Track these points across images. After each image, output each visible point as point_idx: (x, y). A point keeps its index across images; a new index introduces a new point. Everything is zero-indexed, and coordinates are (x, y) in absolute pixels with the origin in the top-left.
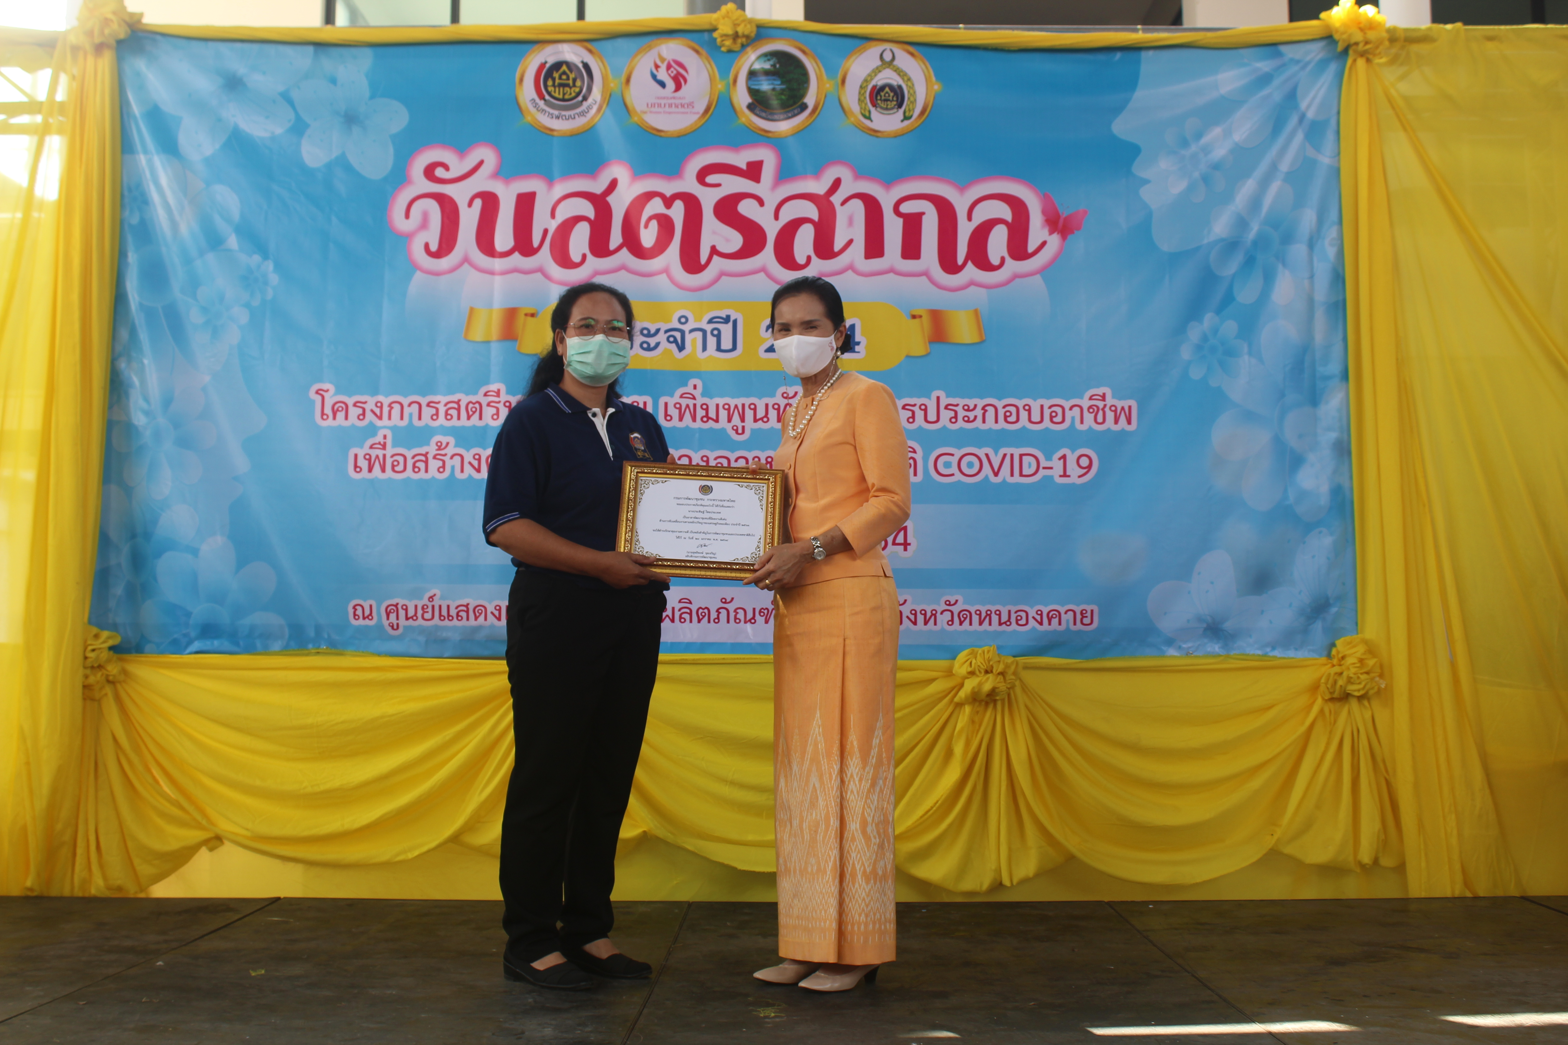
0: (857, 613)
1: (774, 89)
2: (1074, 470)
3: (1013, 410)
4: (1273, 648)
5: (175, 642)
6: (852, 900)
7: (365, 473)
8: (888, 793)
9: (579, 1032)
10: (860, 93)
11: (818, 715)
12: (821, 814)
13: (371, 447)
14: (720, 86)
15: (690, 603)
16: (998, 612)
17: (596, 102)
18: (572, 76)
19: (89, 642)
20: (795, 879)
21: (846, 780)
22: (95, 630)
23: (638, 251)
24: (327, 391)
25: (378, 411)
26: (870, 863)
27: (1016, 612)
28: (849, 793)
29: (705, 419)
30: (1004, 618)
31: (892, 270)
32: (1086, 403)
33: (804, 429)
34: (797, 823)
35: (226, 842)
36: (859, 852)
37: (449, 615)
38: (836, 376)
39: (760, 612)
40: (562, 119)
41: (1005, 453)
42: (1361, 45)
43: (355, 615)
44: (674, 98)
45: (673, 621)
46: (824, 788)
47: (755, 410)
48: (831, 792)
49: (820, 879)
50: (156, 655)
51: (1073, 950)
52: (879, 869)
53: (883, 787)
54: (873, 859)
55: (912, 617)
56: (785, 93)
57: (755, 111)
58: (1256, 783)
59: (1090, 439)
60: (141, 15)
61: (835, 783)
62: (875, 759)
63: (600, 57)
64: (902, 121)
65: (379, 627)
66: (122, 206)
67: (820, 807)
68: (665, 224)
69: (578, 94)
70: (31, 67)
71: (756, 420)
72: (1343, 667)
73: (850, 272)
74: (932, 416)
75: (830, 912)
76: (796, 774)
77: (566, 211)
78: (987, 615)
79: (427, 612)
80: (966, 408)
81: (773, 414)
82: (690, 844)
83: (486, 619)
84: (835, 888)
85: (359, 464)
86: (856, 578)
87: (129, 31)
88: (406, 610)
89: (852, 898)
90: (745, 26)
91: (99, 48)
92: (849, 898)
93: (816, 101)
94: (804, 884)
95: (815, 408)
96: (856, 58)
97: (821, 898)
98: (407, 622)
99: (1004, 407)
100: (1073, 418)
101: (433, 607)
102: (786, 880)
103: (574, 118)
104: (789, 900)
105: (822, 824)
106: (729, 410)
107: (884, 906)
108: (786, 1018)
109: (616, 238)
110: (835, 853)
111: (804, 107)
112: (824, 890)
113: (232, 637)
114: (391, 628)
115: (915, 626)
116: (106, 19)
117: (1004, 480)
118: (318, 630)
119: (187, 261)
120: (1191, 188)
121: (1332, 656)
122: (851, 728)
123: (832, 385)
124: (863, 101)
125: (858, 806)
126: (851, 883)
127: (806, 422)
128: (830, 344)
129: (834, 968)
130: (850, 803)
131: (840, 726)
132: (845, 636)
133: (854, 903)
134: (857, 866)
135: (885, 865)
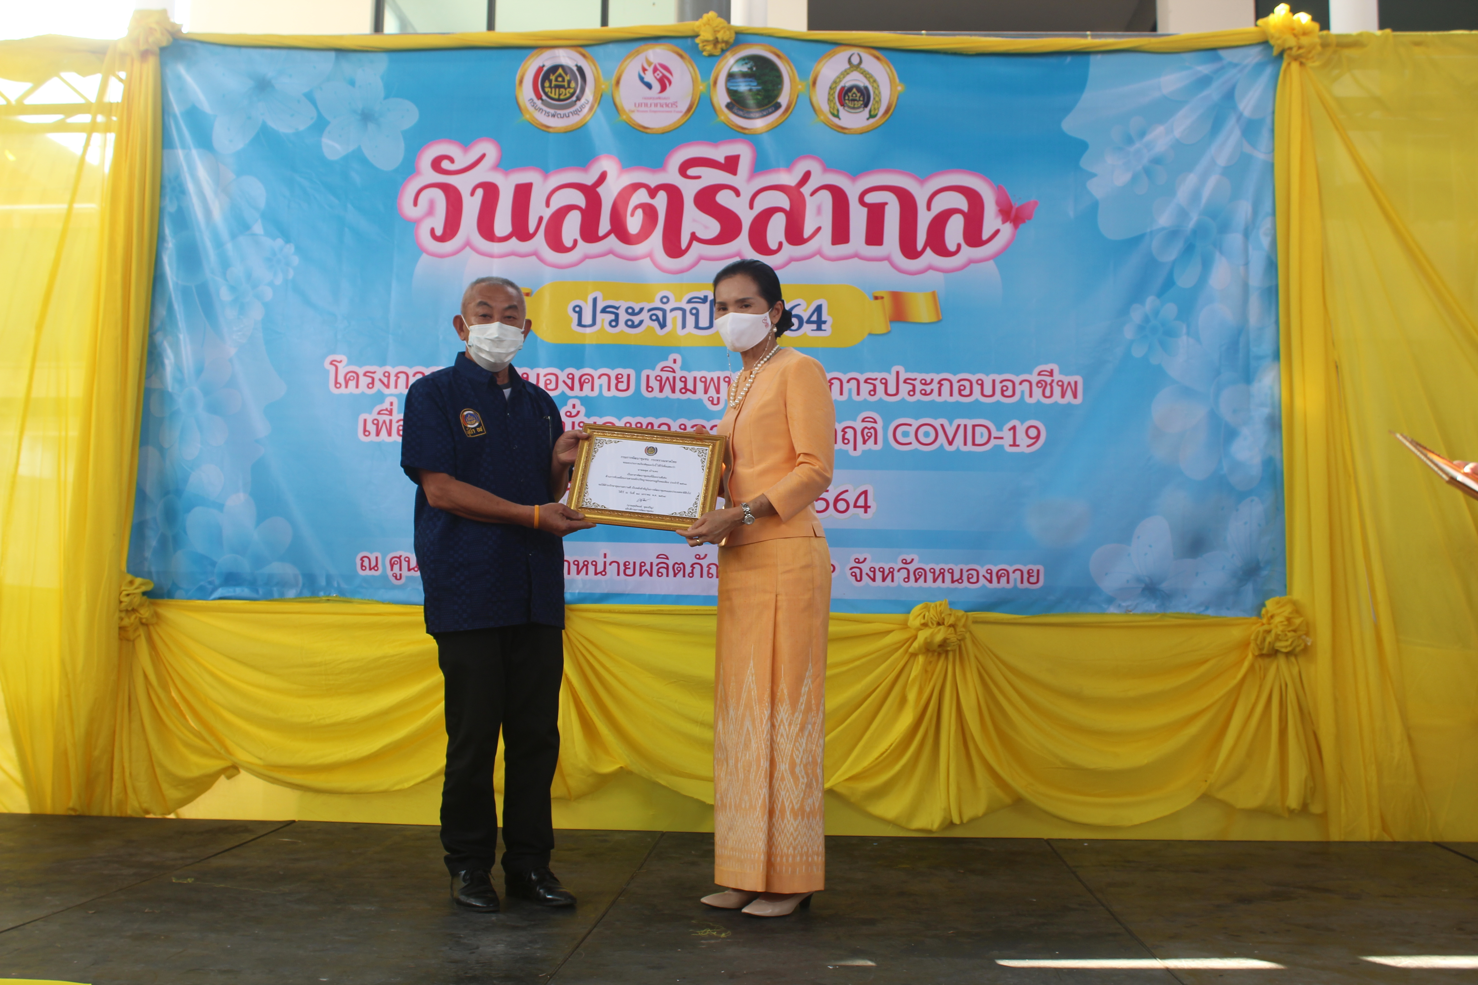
0: (789, 572)
1: (750, 90)
2: (1022, 440)
3: (967, 384)
4: (1207, 608)
5: (201, 589)
6: (782, 834)
7: (373, 437)
8: (817, 736)
9: (528, 948)
10: (829, 93)
11: (752, 664)
12: (753, 756)
13: (379, 413)
14: (702, 87)
15: (667, 558)
16: (951, 571)
17: (588, 102)
18: (567, 78)
19: (123, 588)
20: (730, 813)
21: (777, 724)
22: (129, 577)
23: (624, 237)
24: (341, 362)
25: (385, 380)
26: (798, 800)
27: (968, 571)
28: (779, 737)
29: (683, 391)
30: (957, 576)
31: (856, 255)
32: (1034, 378)
33: (742, 400)
34: (732, 763)
35: (241, 770)
36: (788, 790)
38: (773, 352)
40: (558, 117)
41: (959, 423)
42: (1295, 50)
43: (362, 566)
44: (659, 98)
45: (651, 575)
46: (756, 731)
48: (762, 736)
49: (752, 815)
50: (185, 600)
51: (1003, 884)
52: (807, 806)
53: (811, 733)
54: (801, 797)
55: (871, 574)
56: (761, 93)
57: (734, 110)
58: (1193, 730)
59: (1038, 411)
60: (182, 25)
61: (766, 726)
62: (803, 705)
63: (593, 61)
64: (868, 119)
65: (384, 577)
66: (162, 195)
67: (752, 749)
68: (650, 212)
69: (572, 95)
70: (84, 72)
72: (1272, 626)
73: (818, 257)
74: (892, 390)
75: (759, 845)
76: (732, 718)
77: (561, 199)
78: (941, 573)
80: (923, 382)
82: (663, 779)
84: (764, 824)
85: (367, 429)
86: (788, 539)
87: (171, 39)
88: (408, 562)
89: (781, 832)
90: (725, 32)
91: (144, 55)
92: (778, 833)
93: (789, 100)
94: (738, 819)
95: (752, 380)
96: (826, 62)
97: (752, 832)
98: (409, 572)
99: (959, 381)
100: (1023, 392)
102: (722, 814)
103: (569, 116)
104: (724, 832)
105: (754, 764)
106: (705, 382)
107: (812, 840)
109: (605, 225)
110: (764, 791)
111: (778, 106)
112: (754, 825)
113: (253, 584)
114: (394, 578)
115: (874, 583)
116: (151, 29)
117: (958, 449)
118: (329, 579)
119: (219, 245)
120: (1135, 179)
121: (1262, 616)
122: (781, 677)
123: (768, 359)
124: (832, 101)
125: (787, 749)
126: (780, 819)
127: (744, 394)
128: (764, 321)
129: (769, 896)
130: (780, 745)
131: (771, 675)
132: (776, 593)
133: (783, 837)
134: (786, 803)
135: (814, 803)
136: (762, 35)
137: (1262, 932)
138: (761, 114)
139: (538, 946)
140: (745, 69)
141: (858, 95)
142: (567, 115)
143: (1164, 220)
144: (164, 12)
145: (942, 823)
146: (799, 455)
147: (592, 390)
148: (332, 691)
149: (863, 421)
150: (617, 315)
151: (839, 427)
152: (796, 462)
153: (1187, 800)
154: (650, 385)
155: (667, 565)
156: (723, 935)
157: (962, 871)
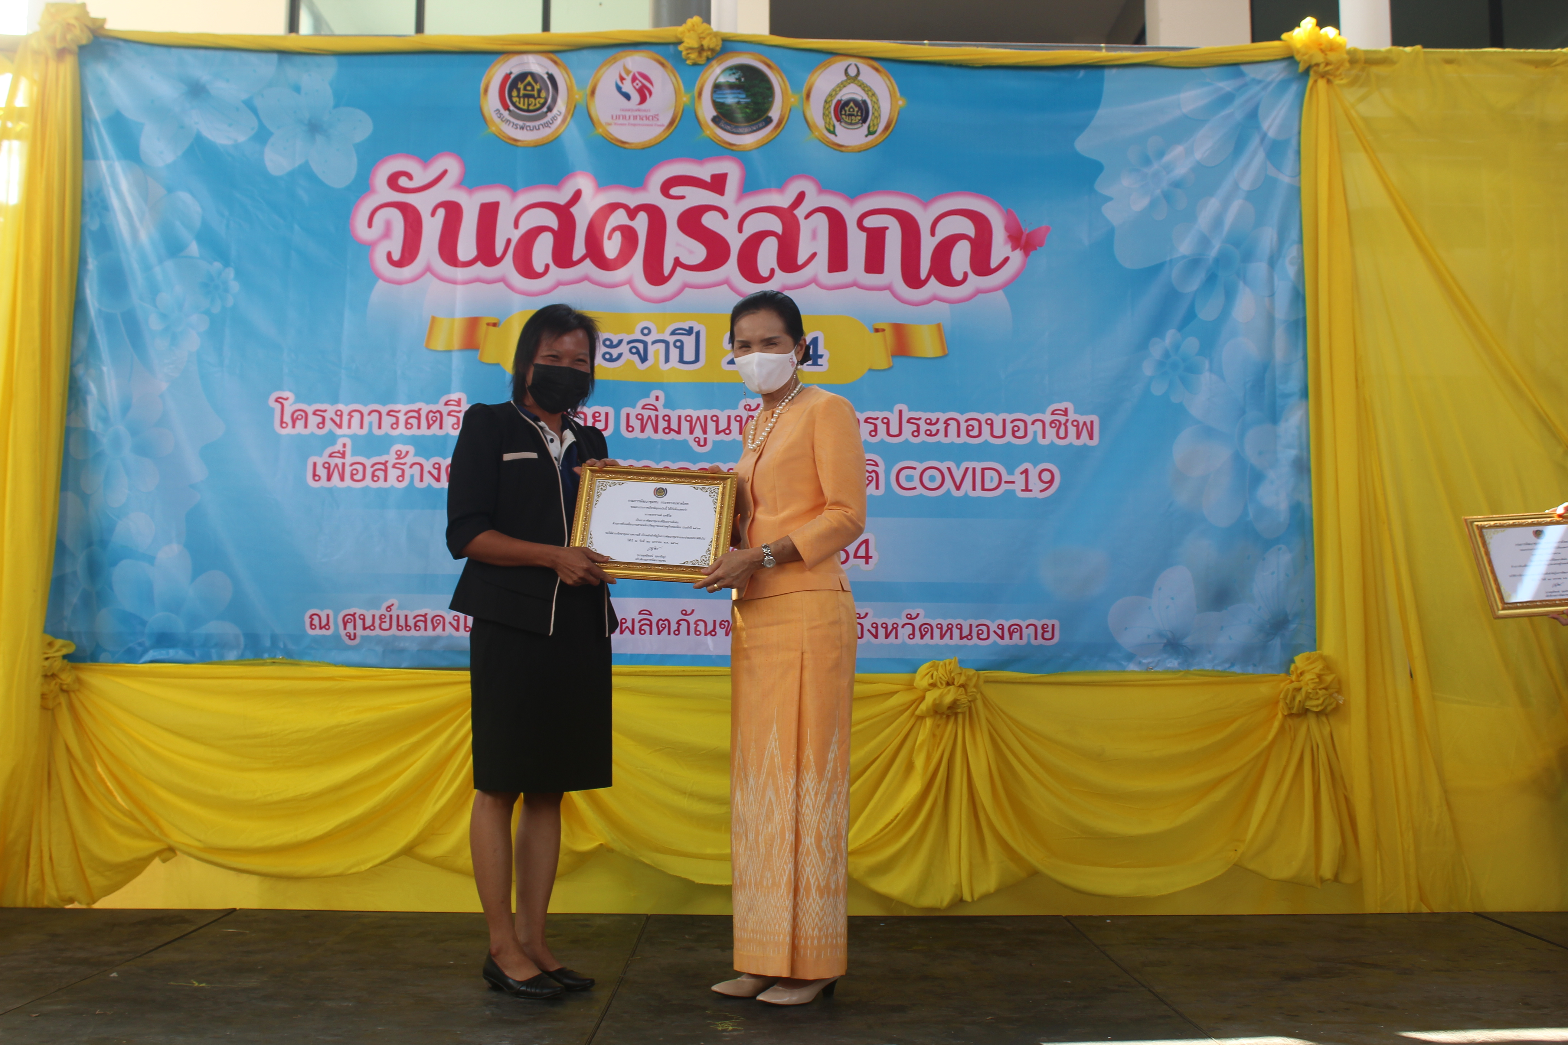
0: (815, 627)
1: (738, 103)
2: (1035, 484)
3: (975, 424)
4: (1233, 665)
5: (130, 651)
6: (806, 914)
7: (323, 482)
8: (842, 808)
10: (824, 107)
11: (775, 728)
12: (776, 828)
13: (330, 456)
14: (685, 99)
15: (651, 614)
16: (959, 626)
17: (561, 113)
18: (537, 87)
19: (44, 651)
20: (750, 892)
21: (802, 794)
22: (49, 638)
23: (602, 262)
24: (286, 399)
25: (337, 419)
26: (824, 877)
27: (977, 626)
28: (804, 807)
29: (667, 431)
30: (966, 632)
31: (855, 284)
32: (1048, 418)
33: (764, 441)
34: (752, 837)
35: (178, 853)
36: (813, 866)
37: (407, 626)
38: (797, 389)
39: (721, 624)
40: (527, 130)
41: (968, 467)
42: (1322, 66)
43: (311, 624)
44: (639, 110)
45: (632, 632)
46: (780, 801)
47: (717, 422)
48: (786, 806)
49: (775, 893)
50: (111, 664)
51: (1031, 965)
52: (832, 883)
53: (837, 802)
54: (827, 873)
55: (873, 631)
56: (750, 106)
57: (720, 125)
58: (1219, 795)
59: (1052, 452)
60: (104, 21)
61: (791, 797)
62: (830, 773)
63: (565, 68)
64: (866, 136)
65: (336, 637)
66: (83, 212)
67: (775, 821)
68: (629, 234)
69: (543, 105)
71: (718, 432)
72: (1302, 683)
73: (811, 286)
74: (894, 430)
75: (784, 926)
76: (752, 787)
77: (530, 221)
78: (949, 628)
79: (385, 622)
80: (928, 421)
81: (735, 426)
82: (648, 857)
83: (444, 629)
84: (789, 902)
85: (317, 473)
86: (813, 592)
87: (91, 37)
88: (364, 620)
89: (806, 912)
90: (711, 39)
91: (61, 54)
92: (803, 912)
93: (781, 115)
94: (759, 898)
95: (775, 420)
96: (821, 73)
97: (775, 912)
98: (364, 631)
99: (966, 421)
100: (1035, 433)
101: (391, 616)
102: (741, 893)
103: (539, 129)
104: (744, 913)
105: (778, 838)
106: (691, 421)
107: (836, 920)
108: (743, 1031)
109: (579, 249)
110: (790, 866)
111: (769, 121)
112: (778, 904)
113: (188, 645)
114: (347, 638)
115: (876, 640)
116: (69, 24)
117: (966, 494)
118: (274, 639)
119: (147, 268)
120: (1153, 205)
121: (1290, 672)
122: (807, 742)
123: (792, 399)
124: (828, 116)
125: (813, 820)
126: (805, 897)
127: (765, 435)
128: (788, 360)
129: (790, 983)
130: (805, 816)
131: (796, 740)
132: (802, 650)
133: (807, 917)
134: (811, 880)
135: (838, 880)
136: (751, 42)
138: (750, 129)
140: (732, 79)
141: (856, 109)
142: (537, 128)
143: (1185, 247)
144: (83, 6)
145: (952, 900)
148: (277, 765)
153: (1217, 869)
154: (630, 424)
155: (651, 622)
157: (982, 952)
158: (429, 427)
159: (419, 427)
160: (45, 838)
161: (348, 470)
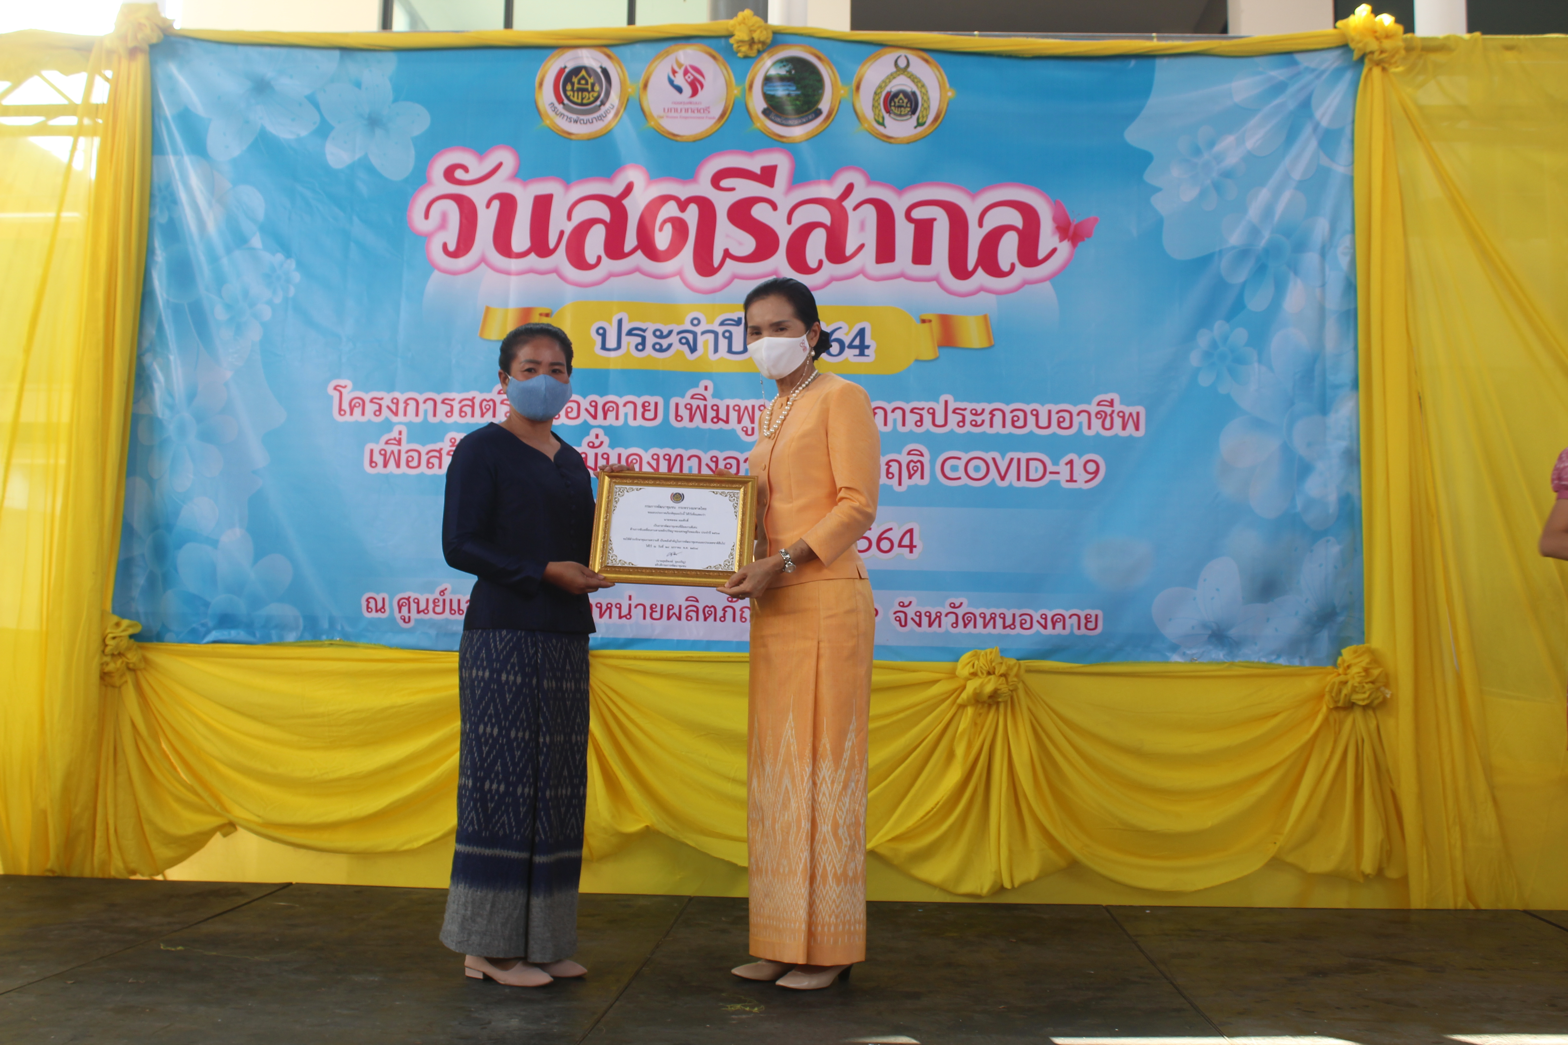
0: (832, 616)
1: (789, 95)
2: (1080, 475)
3: (1021, 414)
4: (1279, 656)
5: (193, 631)
6: (823, 901)
7: (380, 468)
8: (860, 794)
9: (544, 1023)
10: (874, 99)
11: (791, 716)
12: (793, 816)
13: (387, 443)
14: (736, 92)
15: (697, 601)
16: (1002, 616)
17: (613, 106)
18: (591, 81)
20: (766, 879)
21: (818, 782)
22: (115, 619)
23: (651, 253)
24: (345, 387)
25: (393, 407)
26: (841, 865)
27: (1021, 616)
28: (821, 795)
29: (715, 420)
30: (1009, 621)
31: (902, 275)
32: (1093, 409)
33: (778, 429)
34: (769, 824)
35: (239, 828)
36: (830, 854)
38: (812, 377)
40: (581, 123)
41: (1012, 457)
42: (1376, 54)
43: (368, 607)
44: (691, 103)
45: (679, 618)
46: (796, 790)
48: (803, 794)
49: (791, 881)
50: (176, 644)
51: (1059, 954)
52: (849, 871)
53: (855, 790)
54: (844, 861)
55: (917, 619)
56: (800, 99)
57: (770, 117)
58: (1262, 788)
59: (1098, 444)
60: (174, 20)
61: (807, 785)
62: (847, 762)
63: (619, 62)
64: (915, 127)
65: (392, 619)
66: (152, 205)
67: (792, 809)
68: (680, 227)
69: (596, 99)
70: (67, 70)
72: (1349, 677)
73: (861, 276)
74: (940, 420)
75: (800, 913)
76: (768, 775)
77: (583, 213)
78: (992, 618)
79: (438, 606)
80: (974, 412)
82: (692, 839)
84: (805, 890)
85: (374, 459)
86: (831, 581)
87: (162, 36)
88: (418, 603)
89: (822, 899)
90: (761, 32)
91: (133, 52)
92: (819, 899)
93: (831, 107)
94: (776, 885)
95: (789, 408)
96: (871, 64)
97: (792, 899)
98: (418, 615)
99: (1012, 412)
100: (1080, 424)
101: (444, 601)
102: (757, 879)
103: (592, 122)
104: (760, 899)
105: (794, 826)
106: (739, 411)
107: (854, 907)
109: (631, 240)
110: (806, 855)
111: (818, 113)
112: (794, 892)
113: (249, 627)
114: (402, 621)
115: (920, 628)
116: (141, 24)
117: (1011, 485)
118: (332, 622)
119: (214, 259)
120: (1202, 195)
121: (1338, 665)
122: (823, 731)
123: (807, 386)
124: (877, 107)
125: (829, 808)
126: (821, 884)
127: (780, 422)
128: (801, 345)
129: (808, 969)
130: (821, 805)
131: (812, 729)
132: (818, 639)
133: (824, 904)
134: (827, 868)
135: (856, 866)
136: (801, 35)
137: (1338, 1008)
138: (800, 121)
139: (555, 1021)
140: (783, 72)
141: (906, 101)
143: (1235, 238)
144: (155, 6)
145: (992, 887)
146: (841, 489)
147: (617, 418)
148: (334, 744)
149: (909, 454)
150: (644, 338)
151: (883, 460)
152: (836, 497)
153: (1254, 864)
154: (679, 414)
155: (697, 608)
156: (756, 1009)
157: (1014, 940)
158: (483, 415)
159: (473, 415)
160: (111, 811)
161: (404, 457)
